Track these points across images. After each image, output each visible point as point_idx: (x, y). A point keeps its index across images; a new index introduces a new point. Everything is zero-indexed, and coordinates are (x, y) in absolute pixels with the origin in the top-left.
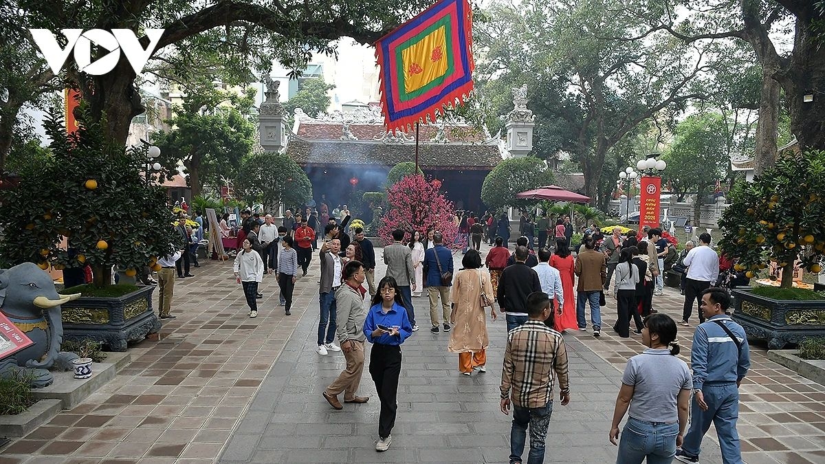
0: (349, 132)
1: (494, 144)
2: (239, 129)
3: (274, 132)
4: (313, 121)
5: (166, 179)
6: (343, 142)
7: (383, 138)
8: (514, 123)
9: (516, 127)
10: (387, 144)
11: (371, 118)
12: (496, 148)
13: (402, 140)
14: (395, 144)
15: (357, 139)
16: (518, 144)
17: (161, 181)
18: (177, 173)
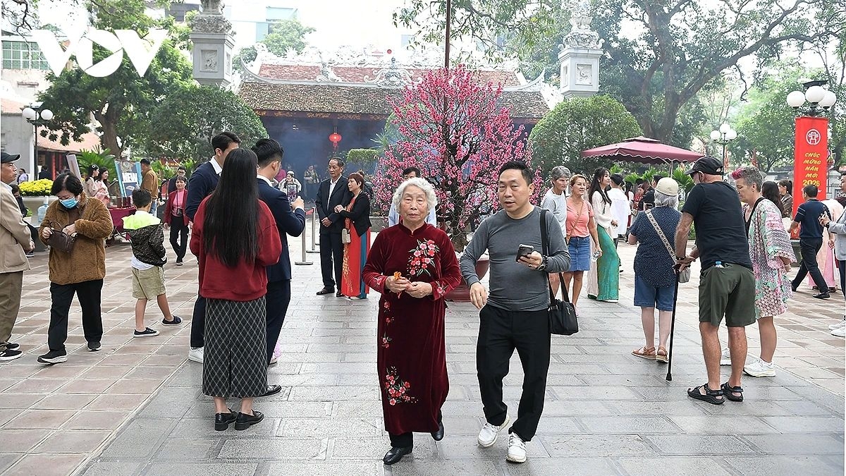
0: (329, 70)
1: (536, 89)
2: (174, 68)
3: (214, 59)
4: (281, 61)
5: (71, 139)
6: (321, 84)
7: (378, 78)
8: (573, 51)
9: (575, 56)
10: (383, 87)
11: (361, 58)
12: (538, 95)
13: (405, 82)
14: (394, 87)
15: (340, 81)
16: (578, 82)
17: (65, 141)
18: (86, 131)
